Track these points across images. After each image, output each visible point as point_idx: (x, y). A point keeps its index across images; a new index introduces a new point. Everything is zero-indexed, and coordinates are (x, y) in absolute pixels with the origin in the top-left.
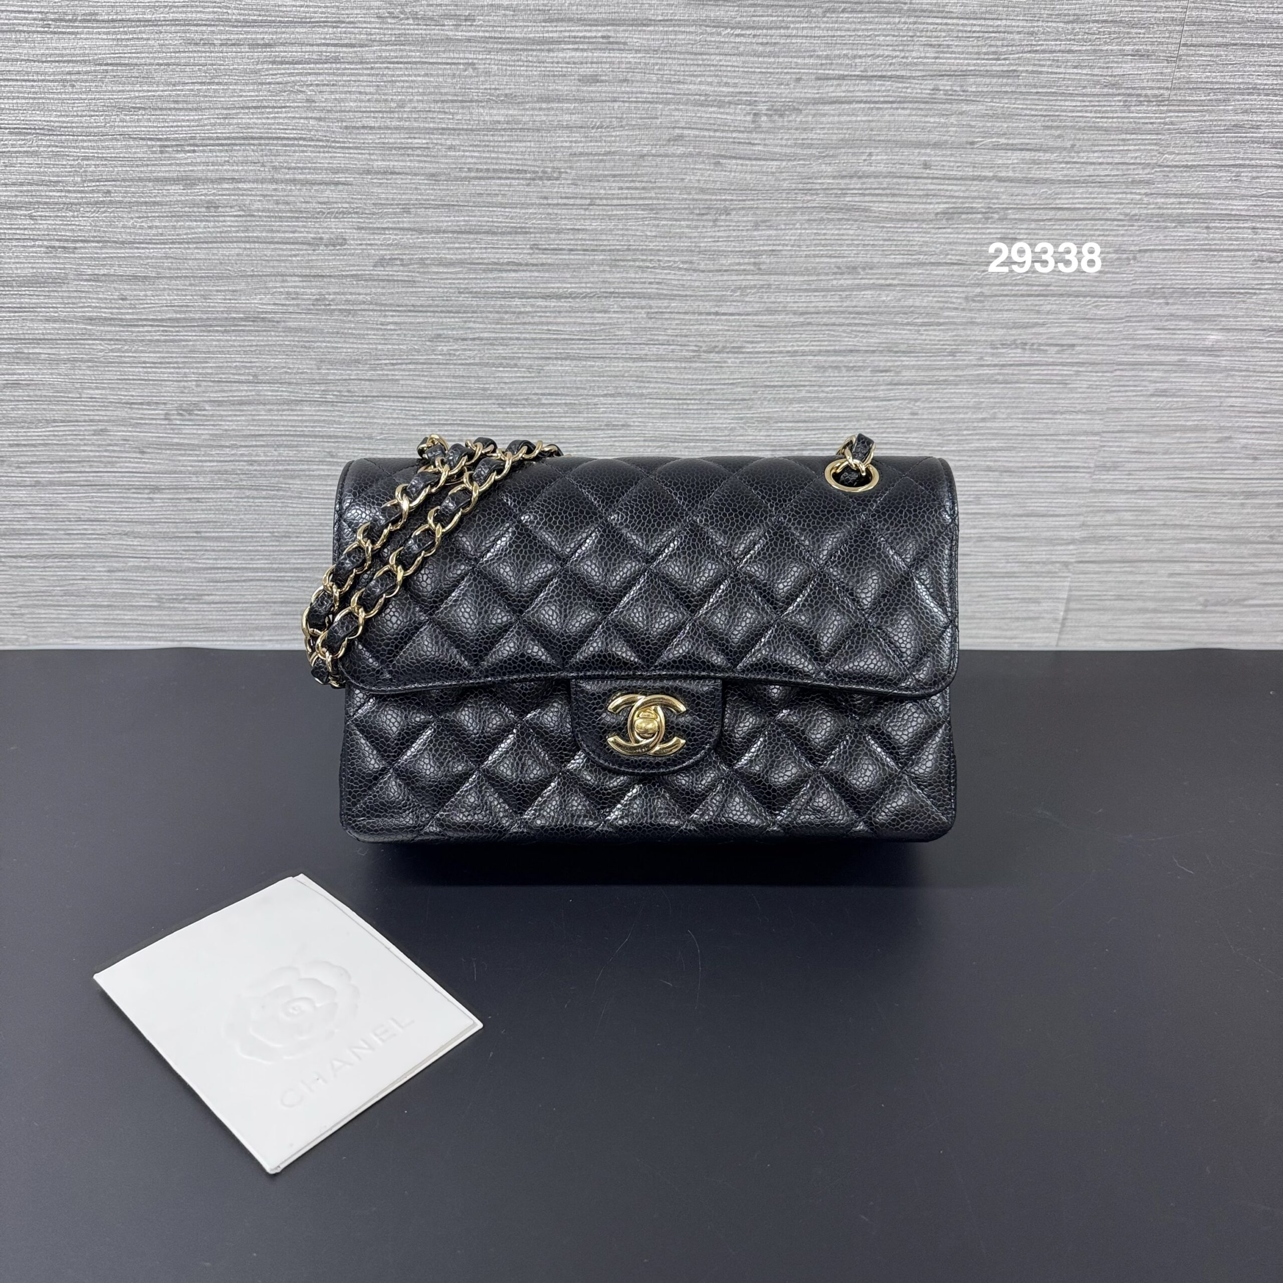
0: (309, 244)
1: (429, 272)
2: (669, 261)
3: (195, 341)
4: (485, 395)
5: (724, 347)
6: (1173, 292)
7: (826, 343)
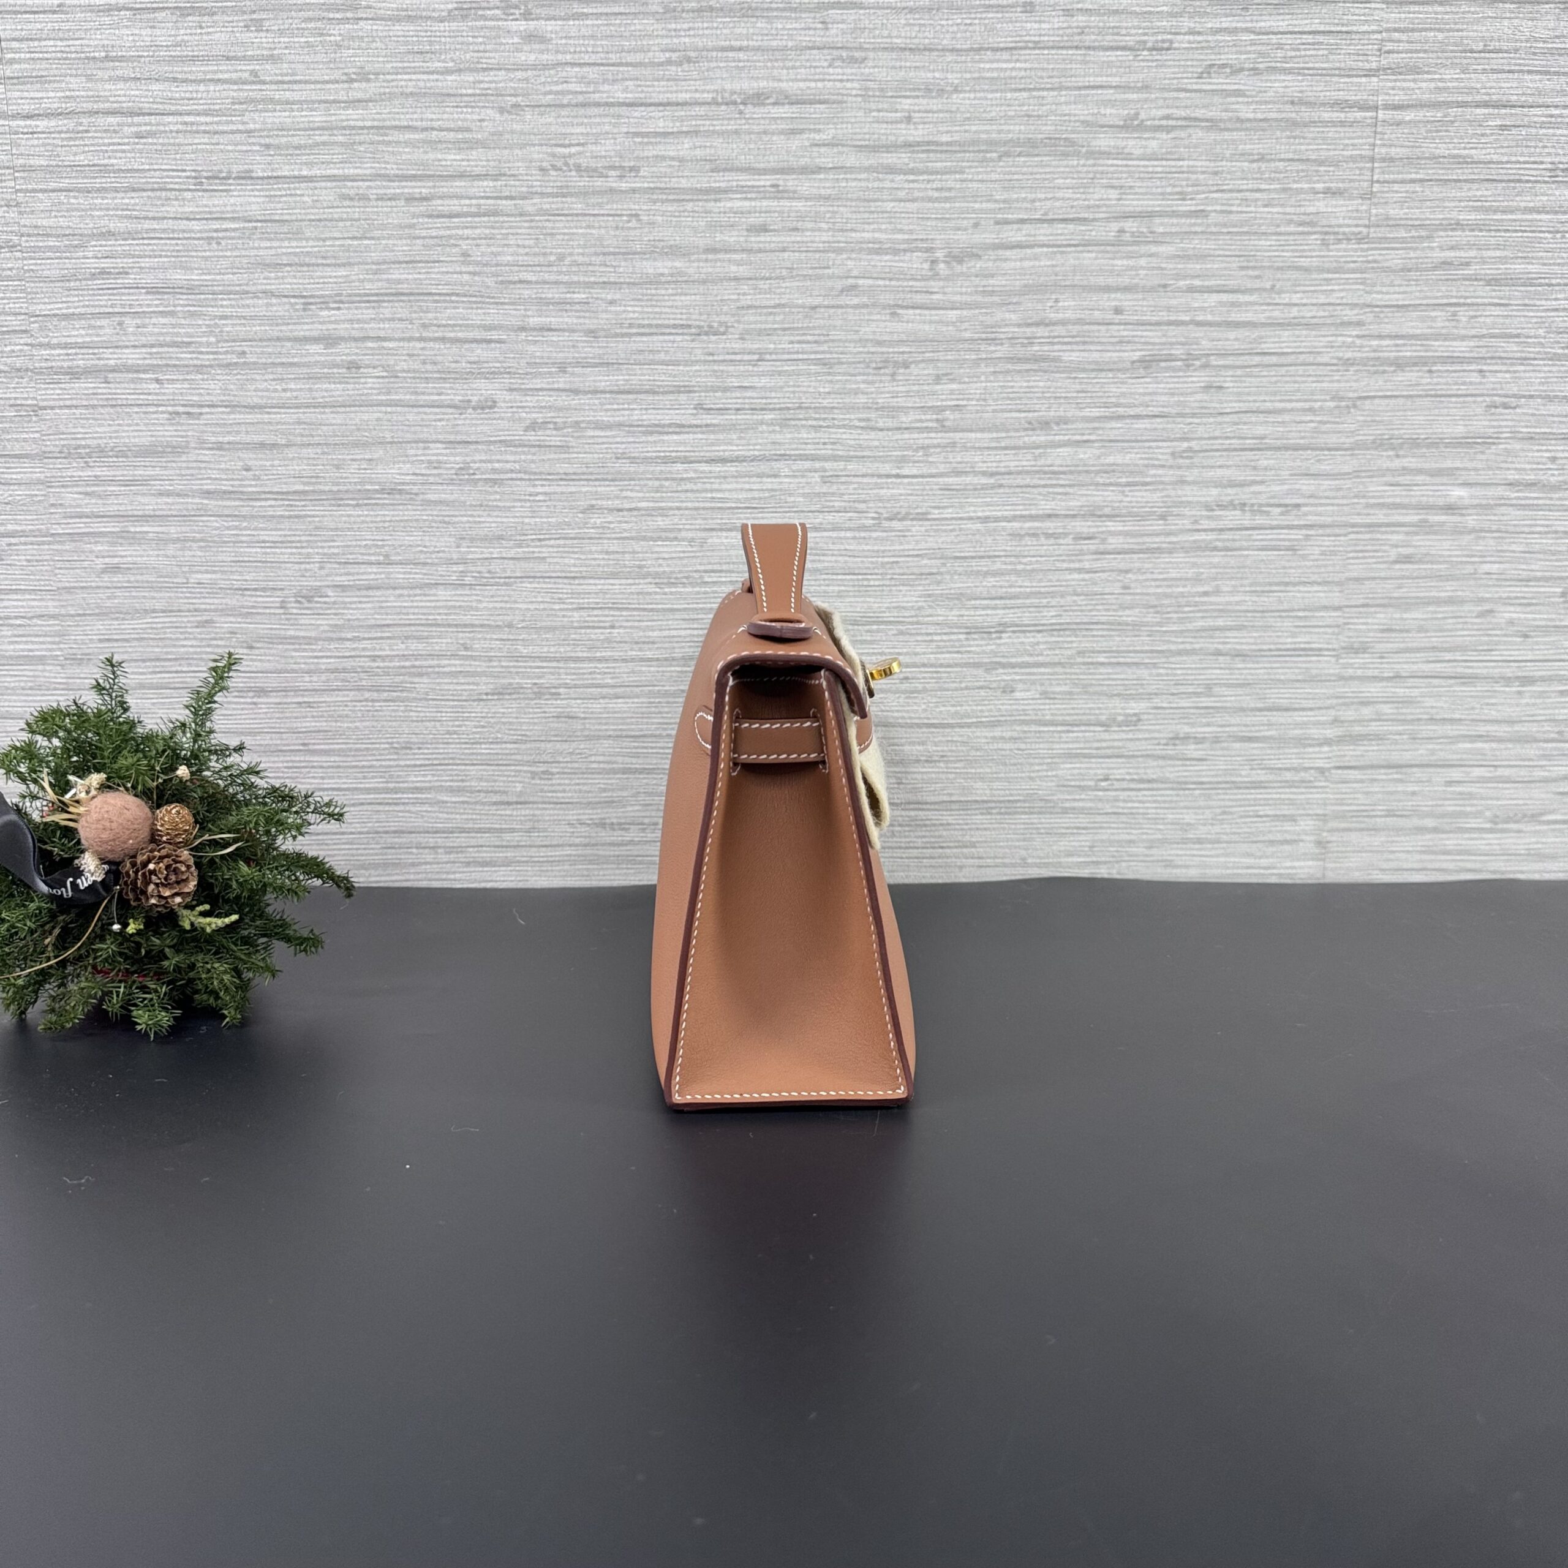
0: (455, 407)
1: (584, 437)
2: (844, 419)
3: (323, 516)
4: (641, 573)
5: (908, 514)
6: (1403, 443)
7: (1021, 507)
